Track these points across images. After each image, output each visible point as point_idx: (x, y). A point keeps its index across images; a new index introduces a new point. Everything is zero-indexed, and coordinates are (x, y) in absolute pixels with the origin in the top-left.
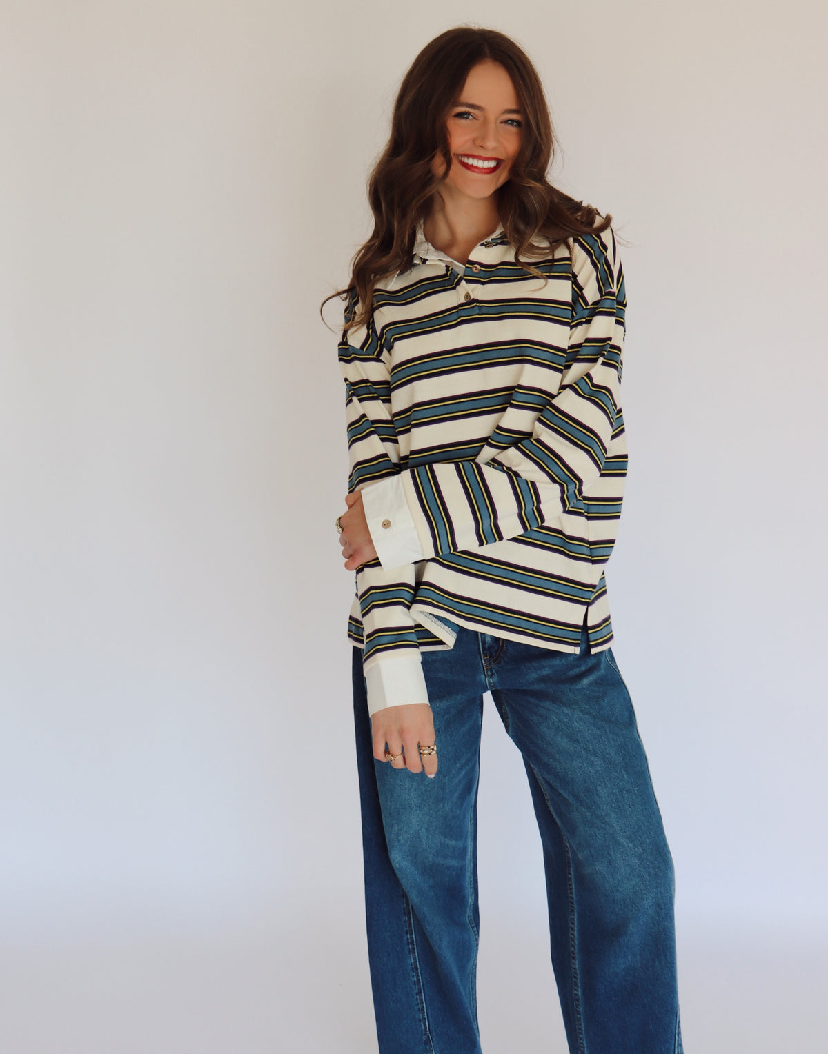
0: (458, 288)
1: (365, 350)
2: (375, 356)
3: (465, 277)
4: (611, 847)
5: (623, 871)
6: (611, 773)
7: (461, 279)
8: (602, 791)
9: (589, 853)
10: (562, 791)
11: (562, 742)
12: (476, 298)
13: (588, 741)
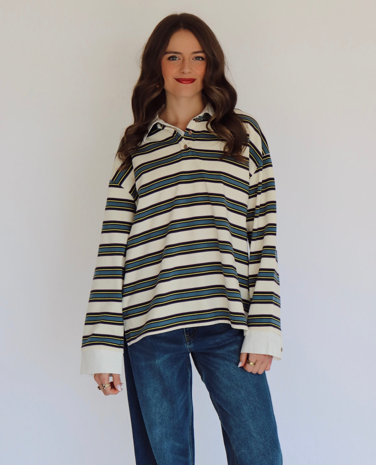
0: (180, 142)
1: (114, 181)
2: (118, 185)
3: (185, 137)
4: (249, 438)
5: (255, 451)
6: (250, 397)
7: (182, 138)
8: (245, 408)
9: (238, 443)
10: (225, 409)
11: (225, 381)
12: (190, 147)
13: (238, 381)
